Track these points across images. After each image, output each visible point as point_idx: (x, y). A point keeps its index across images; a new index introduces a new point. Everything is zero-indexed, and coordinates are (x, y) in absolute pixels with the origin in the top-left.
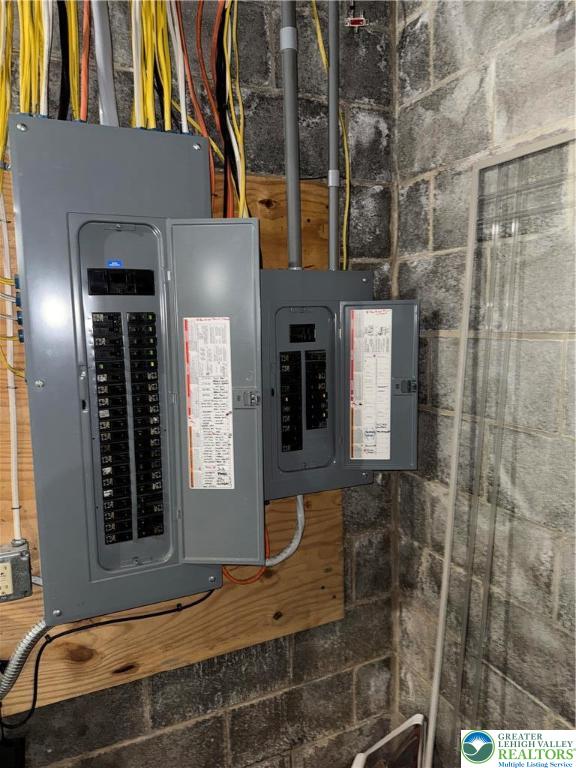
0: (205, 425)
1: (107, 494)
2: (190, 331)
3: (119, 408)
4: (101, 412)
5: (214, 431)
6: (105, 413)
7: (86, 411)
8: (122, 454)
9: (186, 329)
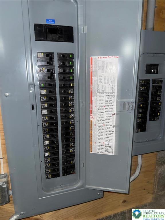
0: (100, 120)
1: (47, 154)
2: (93, 65)
3: (53, 109)
4: (43, 111)
5: (105, 123)
6: (45, 112)
7: (34, 111)
8: (54, 134)
9: (92, 64)
